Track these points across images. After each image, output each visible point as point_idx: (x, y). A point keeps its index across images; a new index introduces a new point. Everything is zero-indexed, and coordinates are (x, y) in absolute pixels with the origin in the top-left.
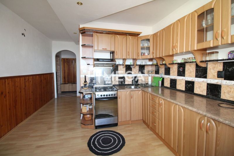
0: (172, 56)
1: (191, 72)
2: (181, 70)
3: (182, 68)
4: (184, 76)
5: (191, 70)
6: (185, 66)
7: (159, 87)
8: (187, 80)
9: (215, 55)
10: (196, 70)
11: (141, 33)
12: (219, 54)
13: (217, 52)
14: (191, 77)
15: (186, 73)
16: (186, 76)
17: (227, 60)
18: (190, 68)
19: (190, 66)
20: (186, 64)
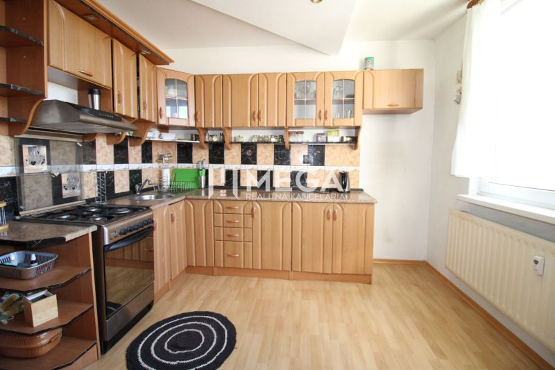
0: (230, 129)
1: (266, 158)
2: (249, 153)
3: (250, 151)
4: (256, 164)
5: (268, 154)
6: (256, 147)
7: (201, 188)
8: (260, 169)
9: (300, 135)
10: (275, 154)
11: (172, 61)
12: (304, 135)
13: (302, 133)
14: (267, 164)
15: (259, 158)
16: (258, 163)
17: (314, 143)
18: (264, 150)
19: (265, 148)
20: (258, 145)
